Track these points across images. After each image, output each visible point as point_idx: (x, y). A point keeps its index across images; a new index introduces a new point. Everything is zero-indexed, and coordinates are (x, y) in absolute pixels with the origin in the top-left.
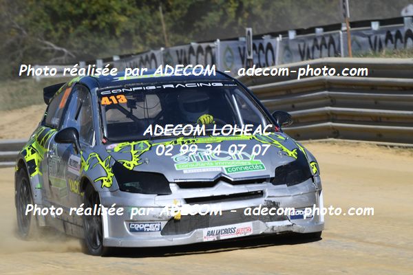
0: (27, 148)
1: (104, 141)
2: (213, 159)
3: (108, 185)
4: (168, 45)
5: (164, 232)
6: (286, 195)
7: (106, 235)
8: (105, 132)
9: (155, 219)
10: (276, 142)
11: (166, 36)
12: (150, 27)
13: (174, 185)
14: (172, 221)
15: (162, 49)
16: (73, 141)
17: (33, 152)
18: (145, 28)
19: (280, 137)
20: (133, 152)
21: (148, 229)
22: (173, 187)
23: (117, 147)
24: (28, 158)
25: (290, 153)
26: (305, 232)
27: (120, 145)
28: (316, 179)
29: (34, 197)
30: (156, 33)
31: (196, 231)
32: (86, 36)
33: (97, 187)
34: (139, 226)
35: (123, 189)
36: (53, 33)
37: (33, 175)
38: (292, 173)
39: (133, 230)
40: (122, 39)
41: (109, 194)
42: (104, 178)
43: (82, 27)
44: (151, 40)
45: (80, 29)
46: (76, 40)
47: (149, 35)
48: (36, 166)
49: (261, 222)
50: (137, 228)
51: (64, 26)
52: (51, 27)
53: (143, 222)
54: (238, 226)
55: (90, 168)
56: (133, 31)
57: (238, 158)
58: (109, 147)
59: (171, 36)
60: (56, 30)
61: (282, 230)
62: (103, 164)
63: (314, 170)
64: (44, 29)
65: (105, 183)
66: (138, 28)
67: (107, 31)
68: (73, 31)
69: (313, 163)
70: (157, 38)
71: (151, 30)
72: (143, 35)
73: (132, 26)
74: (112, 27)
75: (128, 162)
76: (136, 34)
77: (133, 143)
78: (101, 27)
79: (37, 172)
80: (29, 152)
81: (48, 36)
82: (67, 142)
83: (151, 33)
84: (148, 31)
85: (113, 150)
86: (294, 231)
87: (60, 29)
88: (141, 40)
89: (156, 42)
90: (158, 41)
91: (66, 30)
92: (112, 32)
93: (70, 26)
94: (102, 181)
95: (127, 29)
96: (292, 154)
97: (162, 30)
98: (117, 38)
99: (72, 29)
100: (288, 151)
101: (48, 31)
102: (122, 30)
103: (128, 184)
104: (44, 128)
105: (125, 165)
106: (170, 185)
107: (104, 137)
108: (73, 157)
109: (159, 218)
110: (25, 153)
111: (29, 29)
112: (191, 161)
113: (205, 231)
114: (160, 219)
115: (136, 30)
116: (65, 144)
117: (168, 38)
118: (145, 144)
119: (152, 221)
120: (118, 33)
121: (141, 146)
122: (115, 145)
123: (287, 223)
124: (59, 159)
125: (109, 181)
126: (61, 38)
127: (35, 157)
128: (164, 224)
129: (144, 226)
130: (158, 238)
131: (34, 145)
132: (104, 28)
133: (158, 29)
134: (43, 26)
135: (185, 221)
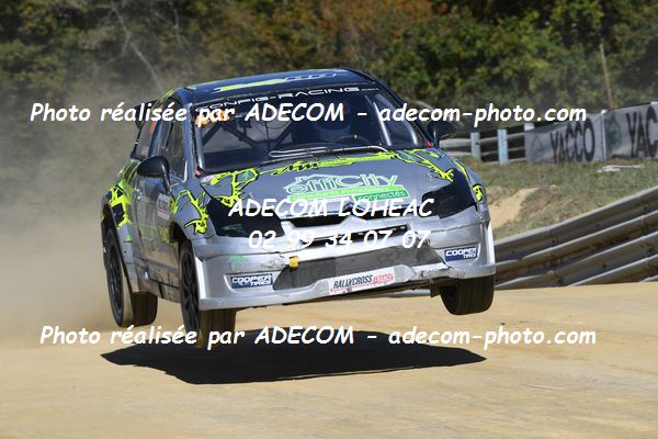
0: (112, 190)
1: (198, 173)
2: (338, 187)
3: (202, 229)
4: (612, 105)
5: (277, 285)
6: (439, 229)
7: (203, 294)
8: (200, 161)
9: (264, 269)
10: (427, 162)
11: (609, 91)
12: (585, 77)
13: (287, 223)
14: (287, 270)
15: (604, 111)
16: (160, 175)
17: (120, 194)
18: (576, 78)
19: (433, 154)
20: (234, 184)
21: (256, 283)
22: (286, 226)
23: (214, 179)
24: (113, 203)
25: (444, 175)
26: (466, 277)
27: (219, 176)
28: (481, 207)
29: (124, 254)
30: (594, 87)
31: (318, 282)
32: (481, 92)
33: (189, 233)
34: (244, 280)
35: (221, 233)
36: (430, 87)
37: (121, 224)
38: (446, 200)
39: (236, 286)
40: (539, 97)
41: (204, 242)
42: (197, 222)
43: (476, 78)
44: (585, 98)
45: (474, 80)
46: (466, 99)
47: (582, 89)
48: (123, 213)
49: (407, 267)
50: (240, 283)
51: (448, 78)
52: (427, 79)
53: (249, 274)
54: (375, 273)
55: (180, 210)
56: (556, 83)
57: (372, 184)
58: (204, 180)
59: (618, 92)
60: (435, 83)
61: (435, 276)
62: (196, 203)
63: (479, 196)
64: (416, 82)
65: (198, 227)
66: (564, 78)
67: (515, 85)
68: (461, 83)
69: (477, 187)
70: (595, 94)
71: (585, 82)
72: (571, 90)
73: (555, 76)
74: (523, 77)
75: (227, 198)
76: (562, 88)
77: (236, 172)
78: (505, 77)
79: (126, 219)
80: (115, 194)
81: (422, 92)
82: (154, 176)
83: (585, 86)
84: (580, 83)
85: (208, 184)
86: (451, 276)
87: (441, 82)
88: (570, 98)
89: (594, 101)
90: (597, 98)
91: (451, 83)
92: (524, 85)
93: (457, 76)
94: (195, 225)
95: (547, 80)
96: (447, 176)
97: (603, 81)
98: (531, 95)
99: (459, 81)
100: (441, 172)
101: (422, 85)
102: (539, 82)
103: (227, 228)
104: (133, 161)
105: (223, 202)
106: (282, 223)
107: (199, 169)
108: (162, 197)
109: (270, 267)
110: (109, 196)
111: (392, 82)
112: (309, 190)
113: (331, 281)
114: (271, 270)
115: (561, 81)
116: (153, 179)
117: (613, 94)
118: (251, 173)
119: (260, 273)
120: (532, 87)
121: (246, 175)
122: (212, 177)
123: (441, 266)
124: (147, 200)
125: (202, 225)
126: (442, 95)
127: (122, 200)
128: (276, 275)
129: (250, 279)
130: (270, 294)
131: (120, 185)
132: (510, 78)
133: (598, 79)
134: (414, 77)
135: (304, 269)
